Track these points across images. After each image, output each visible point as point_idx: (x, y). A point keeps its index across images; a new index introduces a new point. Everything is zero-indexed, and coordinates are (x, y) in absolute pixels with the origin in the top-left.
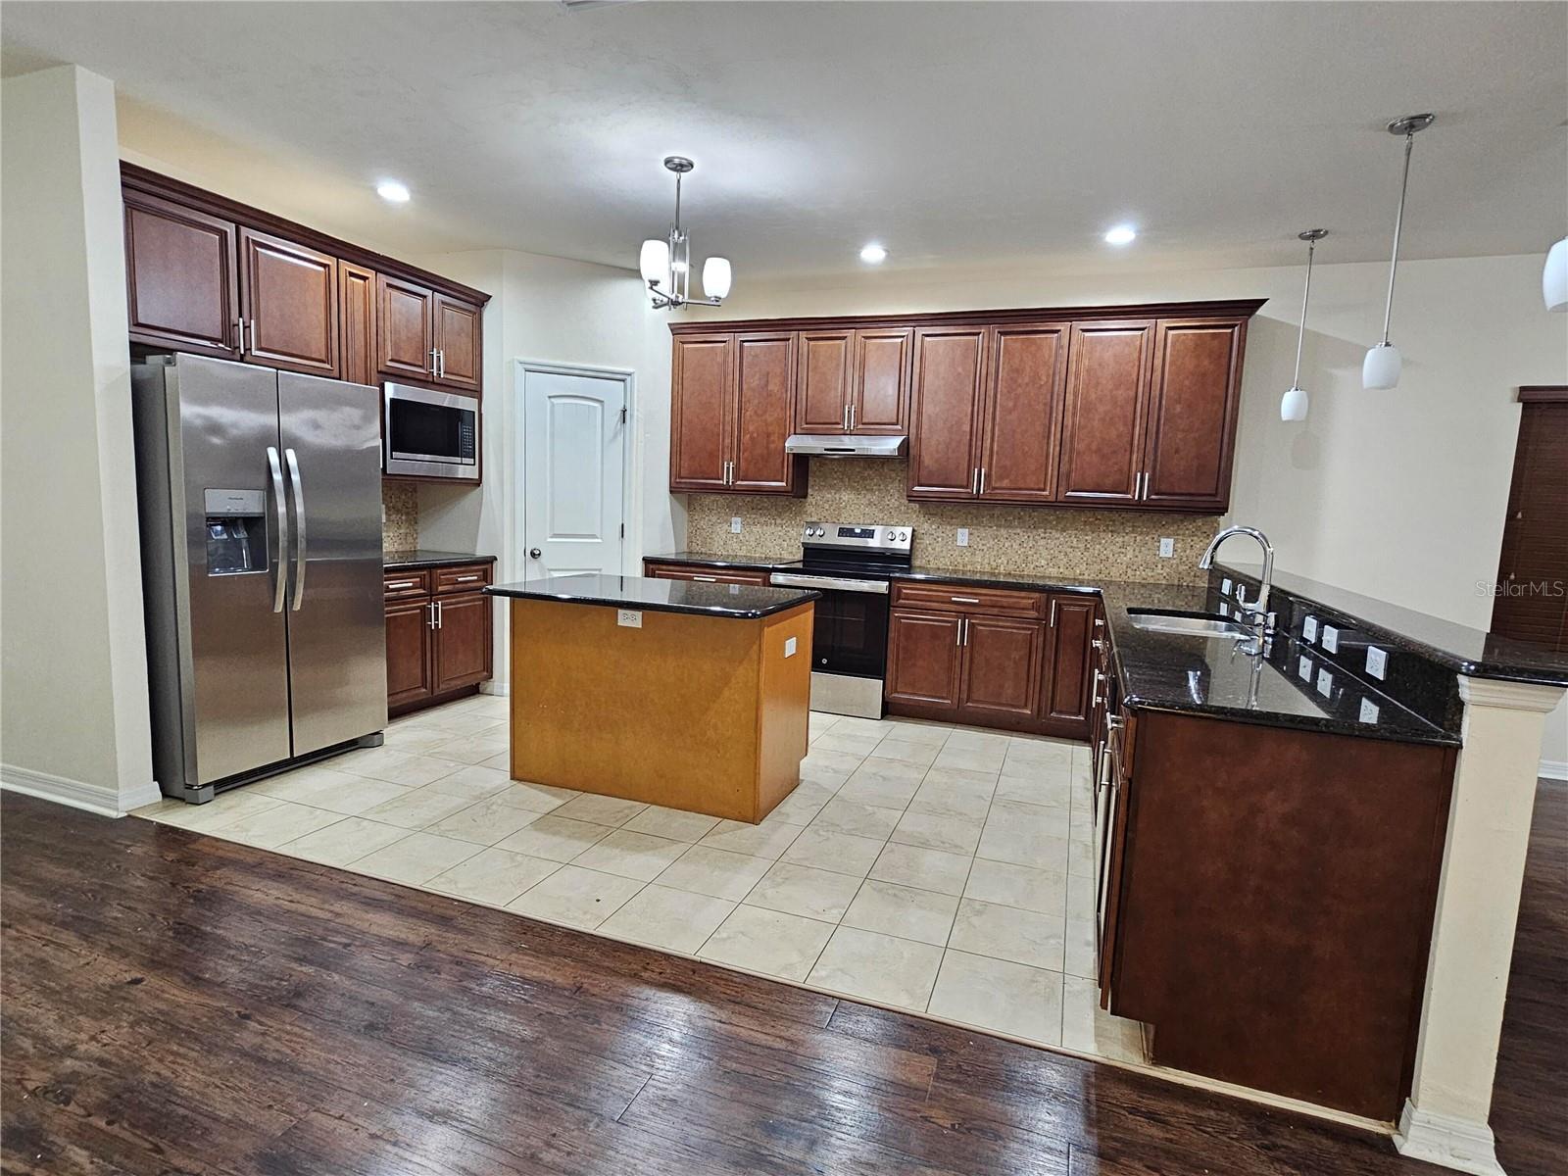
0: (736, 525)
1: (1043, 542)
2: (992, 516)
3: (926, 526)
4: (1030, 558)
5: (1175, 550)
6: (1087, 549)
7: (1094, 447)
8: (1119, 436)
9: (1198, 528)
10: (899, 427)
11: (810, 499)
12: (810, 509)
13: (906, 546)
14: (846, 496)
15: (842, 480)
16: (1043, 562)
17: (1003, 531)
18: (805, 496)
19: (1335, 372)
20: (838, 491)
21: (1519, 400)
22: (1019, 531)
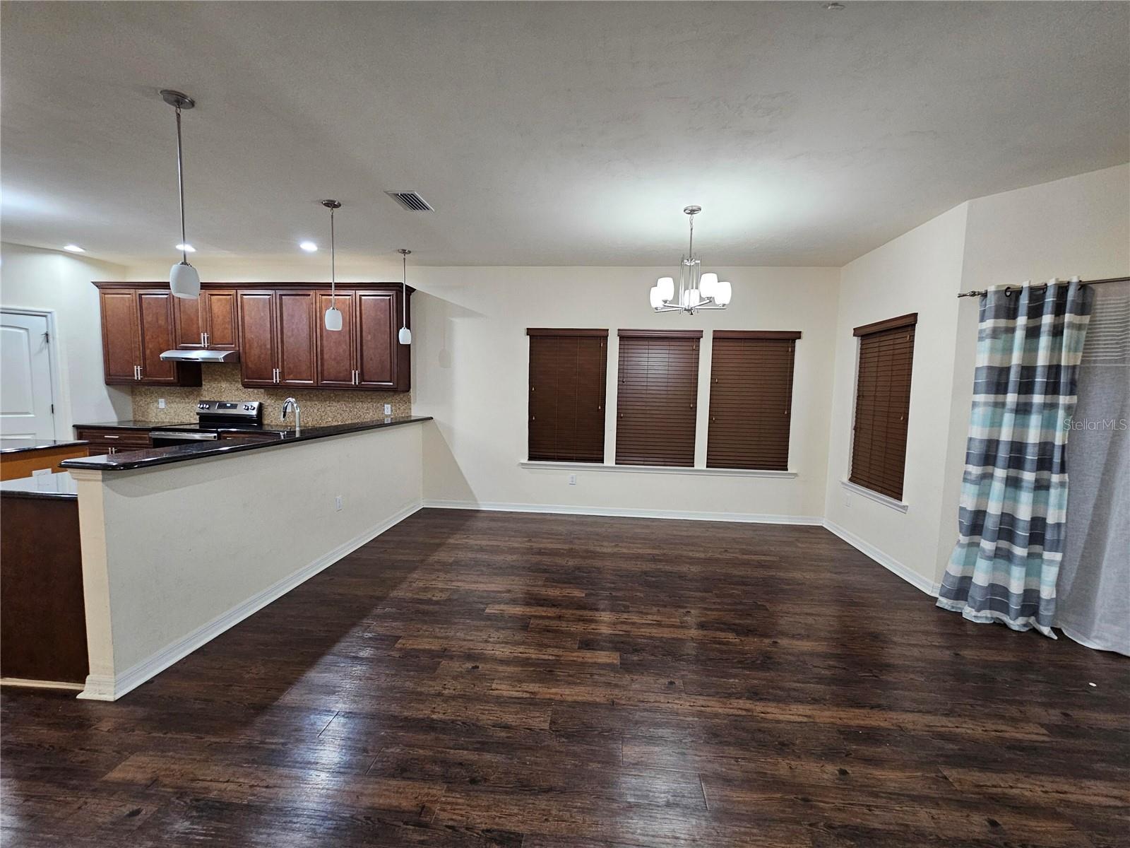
0: (162, 404)
1: (329, 408)
2: (302, 395)
3: (269, 401)
4: (323, 418)
5: (392, 411)
6: (351, 411)
7: (333, 357)
8: (344, 351)
9: (401, 399)
10: (233, 346)
11: (204, 387)
12: (205, 393)
13: (254, 413)
14: (224, 385)
15: (220, 376)
16: (330, 419)
17: (309, 403)
18: (200, 385)
19: (453, 319)
20: (220, 382)
21: (527, 335)
22: (316, 403)
